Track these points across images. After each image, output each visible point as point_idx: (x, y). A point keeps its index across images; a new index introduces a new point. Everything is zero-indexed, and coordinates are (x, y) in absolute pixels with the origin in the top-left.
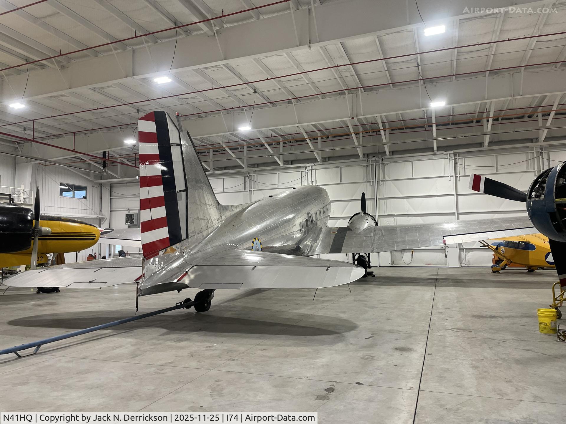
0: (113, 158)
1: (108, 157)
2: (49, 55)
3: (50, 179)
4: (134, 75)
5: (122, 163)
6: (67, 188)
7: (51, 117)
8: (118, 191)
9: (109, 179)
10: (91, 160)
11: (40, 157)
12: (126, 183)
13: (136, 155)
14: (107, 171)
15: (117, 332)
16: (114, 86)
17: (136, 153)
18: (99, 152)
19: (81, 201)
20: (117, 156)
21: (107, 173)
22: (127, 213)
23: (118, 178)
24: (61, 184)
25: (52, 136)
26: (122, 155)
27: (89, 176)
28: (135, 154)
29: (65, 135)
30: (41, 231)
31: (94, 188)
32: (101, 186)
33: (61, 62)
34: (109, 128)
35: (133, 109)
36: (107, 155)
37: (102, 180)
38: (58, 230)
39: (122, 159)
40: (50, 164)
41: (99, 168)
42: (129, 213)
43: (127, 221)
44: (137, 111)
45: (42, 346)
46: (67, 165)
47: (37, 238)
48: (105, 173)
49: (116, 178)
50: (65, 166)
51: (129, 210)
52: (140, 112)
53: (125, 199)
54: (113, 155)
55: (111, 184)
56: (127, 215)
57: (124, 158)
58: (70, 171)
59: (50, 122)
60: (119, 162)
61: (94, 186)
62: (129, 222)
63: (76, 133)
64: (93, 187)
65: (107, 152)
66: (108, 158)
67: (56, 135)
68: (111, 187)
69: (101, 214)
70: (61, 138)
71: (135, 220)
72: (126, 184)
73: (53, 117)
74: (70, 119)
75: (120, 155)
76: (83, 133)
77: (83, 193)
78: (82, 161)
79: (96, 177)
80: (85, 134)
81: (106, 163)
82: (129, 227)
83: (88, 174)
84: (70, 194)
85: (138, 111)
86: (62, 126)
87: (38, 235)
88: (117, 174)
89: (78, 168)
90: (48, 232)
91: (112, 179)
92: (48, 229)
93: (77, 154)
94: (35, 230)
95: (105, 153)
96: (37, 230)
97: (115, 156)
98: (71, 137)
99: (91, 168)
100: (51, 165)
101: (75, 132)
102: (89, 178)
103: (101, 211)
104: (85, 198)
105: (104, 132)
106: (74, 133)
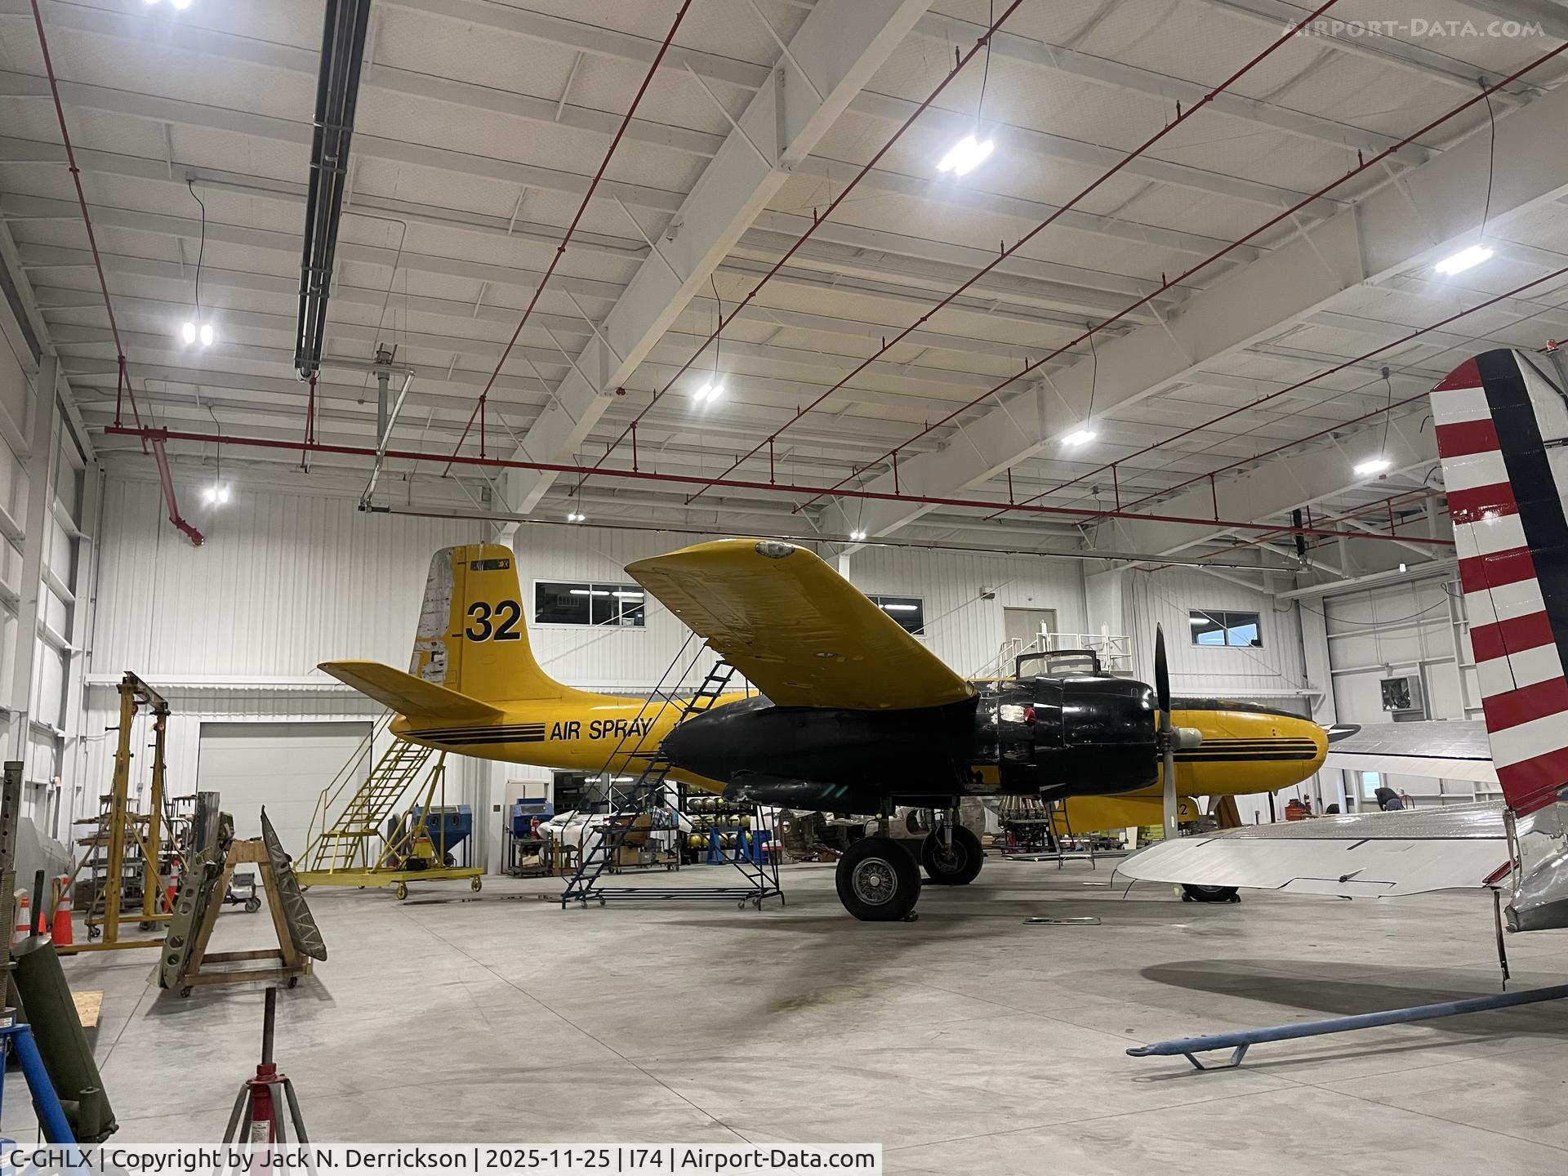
0: (1323, 524)
1: (1310, 522)
2: (1138, 295)
3: (1165, 605)
4: (1367, 275)
5: (1350, 534)
6: (1206, 621)
7: (1154, 447)
8: (1348, 616)
9: (1318, 583)
10: (1261, 538)
11: (1135, 551)
12: (1369, 588)
13: (1391, 503)
14: (1309, 562)
15: (1452, 1038)
16: (1310, 324)
17: (1391, 498)
18: (1282, 513)
19: (1247, 652)
20: (1336, 516)
21: (1310, 568)
22: (1384, 676)
23: (1343, 579)
24: (1193, 614)
25: (1158, 495)
26: (1348, 511)
27: (1261, 583)
28: (1388, 500)
29: (1190, 486)
30: (1176, 737)
31: (1278, 614)
32: (1298, 608)
33: (1167, 303)
34: (1302, 443)
35: (1368, 373)
36: (1304, 518)
37: (1297, 589)
38: (1214, 733)
39: (1351, 522)
40: (1160, 566)
41: (1286, 558)
42: (1390, 678)
43: (1386, 702)
44: (1382, 376)
45: (1251, 1047)
46: (1199, 561)
47: (1170, 757)
48: (1306, 569)
49: (1340, 578)
50: (1199, 565)
51: (1388, 667)
52: (1390, 378)
53: (1373, 636)
54: (1322, 515)
55: (1324, 598)
56: (1384, 683)
57: (1356, 518)
58: (1211, 575)
59: (1152, 460)
60: (1341, 531)
61: (1276, 607)
62: (1395, 704)
63: (1217, 474)
64: (1275, 610)
65: (1304, 511)
66: (1310, 526)
67: (1167, 491)
68: (1325, 606)
69: (1306, 686)
70: (1180, 494)
71: (1414, 695)
72: (1368, 592)
73: (1158, 445)
74: (1199, 442)
75: (1343, 512)
76: (1235, 470)
77: (1249, 631)
78: (1237, 545)
79: (1278, 583)
80: (1240, 471)
81: (1305, 540)
82: (1397, 717)
83: (1257, 578)
84: (1216, 637)
85: (1386, 373)
86: (1180, 466)
87: (1172, 748)
88: (1339, 568)
89: (1231, 566)
90: (1194, 739)
91: (1325, 582)
92: (1192, 731)
93: (1226, 529)
94: (1165, 736)
95: (1297, 513)
96: (1169, 737)
97: (1327, 517)
98: (1205, 487)
99: (1263, 561)
100: (1162, 567)
101: (1214, 473)
102: (1260, 589)
103: (1306, 677)
104: (1257, 643)
105: (1290, 454)
106: (1211, 475)
